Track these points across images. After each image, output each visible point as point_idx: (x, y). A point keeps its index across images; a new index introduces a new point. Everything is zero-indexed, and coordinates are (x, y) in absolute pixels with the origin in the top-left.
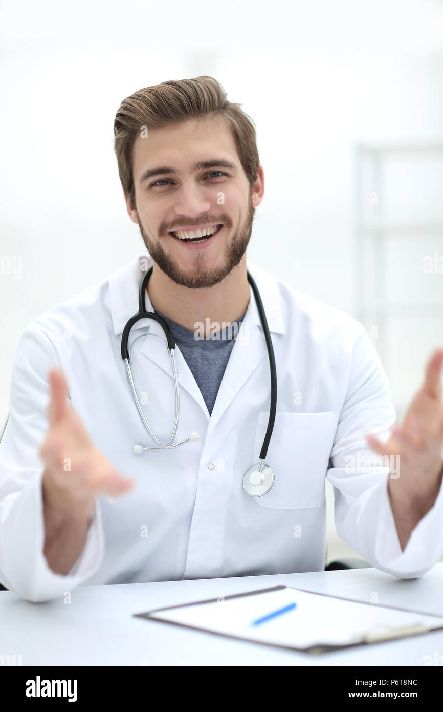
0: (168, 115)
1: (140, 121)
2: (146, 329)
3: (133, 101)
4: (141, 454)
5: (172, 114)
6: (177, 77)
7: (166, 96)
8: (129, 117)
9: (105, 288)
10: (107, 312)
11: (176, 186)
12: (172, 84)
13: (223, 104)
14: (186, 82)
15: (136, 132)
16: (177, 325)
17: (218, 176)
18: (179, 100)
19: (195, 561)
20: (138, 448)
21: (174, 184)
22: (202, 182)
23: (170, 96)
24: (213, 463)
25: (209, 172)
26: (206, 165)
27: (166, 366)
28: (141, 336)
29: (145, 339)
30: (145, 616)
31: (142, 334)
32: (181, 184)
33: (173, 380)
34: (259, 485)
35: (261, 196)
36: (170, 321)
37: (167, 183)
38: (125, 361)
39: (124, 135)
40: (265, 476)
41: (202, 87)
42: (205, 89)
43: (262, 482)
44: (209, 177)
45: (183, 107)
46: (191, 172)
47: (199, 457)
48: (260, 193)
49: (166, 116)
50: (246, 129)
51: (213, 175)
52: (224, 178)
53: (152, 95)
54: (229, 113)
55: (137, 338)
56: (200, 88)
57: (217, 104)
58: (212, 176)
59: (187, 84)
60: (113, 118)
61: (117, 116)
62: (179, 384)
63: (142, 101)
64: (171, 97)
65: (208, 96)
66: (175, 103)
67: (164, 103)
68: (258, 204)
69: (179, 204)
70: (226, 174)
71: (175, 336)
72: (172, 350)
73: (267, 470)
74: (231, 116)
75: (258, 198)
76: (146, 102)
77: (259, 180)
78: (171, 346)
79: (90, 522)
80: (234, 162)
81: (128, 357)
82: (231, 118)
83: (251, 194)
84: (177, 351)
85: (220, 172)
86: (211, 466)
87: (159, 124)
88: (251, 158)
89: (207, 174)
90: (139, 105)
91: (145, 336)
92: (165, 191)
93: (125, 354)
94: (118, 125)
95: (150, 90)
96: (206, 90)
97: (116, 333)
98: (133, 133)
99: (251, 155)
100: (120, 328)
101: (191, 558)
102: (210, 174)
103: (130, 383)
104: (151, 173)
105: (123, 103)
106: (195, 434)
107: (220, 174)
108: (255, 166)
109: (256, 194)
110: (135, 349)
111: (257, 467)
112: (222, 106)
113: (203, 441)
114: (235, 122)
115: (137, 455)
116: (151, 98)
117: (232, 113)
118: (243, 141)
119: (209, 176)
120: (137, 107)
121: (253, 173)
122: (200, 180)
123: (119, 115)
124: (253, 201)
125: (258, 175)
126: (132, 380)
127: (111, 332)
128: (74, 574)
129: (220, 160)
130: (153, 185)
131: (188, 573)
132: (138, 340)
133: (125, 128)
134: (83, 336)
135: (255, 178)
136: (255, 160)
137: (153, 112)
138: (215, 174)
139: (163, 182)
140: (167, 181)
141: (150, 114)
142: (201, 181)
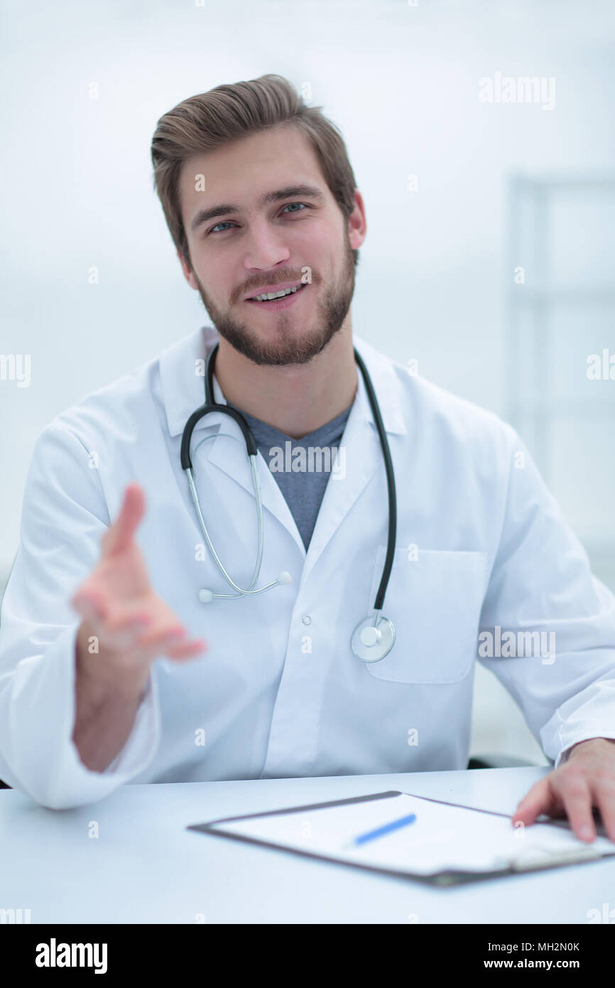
0: (219, 133)
1: (184, 145)
2: (215, 428)
3: (172, 119)
4: (209, 603)
5: (225, 130)
6: (231, 80)
7: (216, 106)
8: (169, 141)
9: (155, 370)
10: (161, 406)
11: (242, 230)
12: (223, 89)
13: (296, 109)
14: (243, 85)
15: (181, 161)
16: (258, 422)
17: (299, 209)
18: (233, 109)
19: (280, 752)
20: (206, 595)
21: (239, 227)
22: (277, 220)
23: (220, 106)
24: (310, 616)
25: (285, 205)
26: (279, 195)
27: (244, 479)
28: (207, 438)
29: (213, 441)
30: (204, 829)
31: (210, 435)
32: (248, 225)
33: (255, 499)
34: (373, 645)
35: (363, 233)
36: (250, 417)
37: (229, 227)
38: (186, 474)
39: (164, 166)
40: (383, 634)
41: (263, 89)
42: (268, 91)
43: (377, 641)
44: (287, 213)
45: (239, 118)
46: (260, 208)
47: (291, 606)
48: (361, 229)
49: (217, 134)
50: (329, 139)
51: (291, 209)
52: (307, 211)
53: (195, 107)
54: (306, 122)
55: (202, 441)
56: (261, 89)
57: (288, 111)
58: (290, 211)
59: (244, 87)
60: (148, 145)
61: (154, 142)
62: (263, 506)
63: (184, 117)
64: (222, 107)
65: (274, 100)
66: (226, 113)
67: (212, 115)
68: (360, 244)
69: (248, 254)
70: (308, 206)
71: (256, 437)
72: (253, 457)
73: (384, 625)
74: (309, 125)
75: (359, 237)
76: (189, 119)
77: (357, 210)
78: (251, 452)
79: (142, 697)
80: (318, 187)
81: (191, 467)
82: (308, 127)
83: (347, 231)
84: (259, 458)
85: (301, 203)
86: (307, 620)
87: (208, 146)
88: (341, 179)
89: (283, 208)
90: (178, 122)
91: (213, 438)
92: (228, 238)
93: (186, 461)
94: (156, 154)
95: (193, 102)
96: (270, 94)
97: (173, 434)
98: (176, 163)
99: (342, 176)
100: (178, 427)
101: (274, 747)
102: (288, 207)
103: (193, 503)
104: (206, 216)
105: (160, 122)
106: (286, 575)
107: (302, 206)
108: (349, 191)
109: (356, 232)
110: (200, 456)
111: (371, 620)
112: (296, 112)
113: (297, 584)
114: (314, 132)
115: (204, 605)
116: (195, 112)
117: (310, 122)
118: (329, 157)
119: (286, 210)
120: (177, 126)
121: (347, 202)
122: (273, 217)
123: (157, 140)
124: (352, 242)
125: (355, 204)
126: (197, 500)
127: (166, 431)
128: (114, 770)
129: (298, 186)
130: (210, 231)
131: (268, 768)
132: (204, 443)
133: (165, 158)
134: (129, 438)
135: (351, 209)
136: (347, 183)
137: (200, 131)
138: (294, 207)
139: (224, 226)
140: (230, 224)
141: (195, 133)
142: (275, 219)
